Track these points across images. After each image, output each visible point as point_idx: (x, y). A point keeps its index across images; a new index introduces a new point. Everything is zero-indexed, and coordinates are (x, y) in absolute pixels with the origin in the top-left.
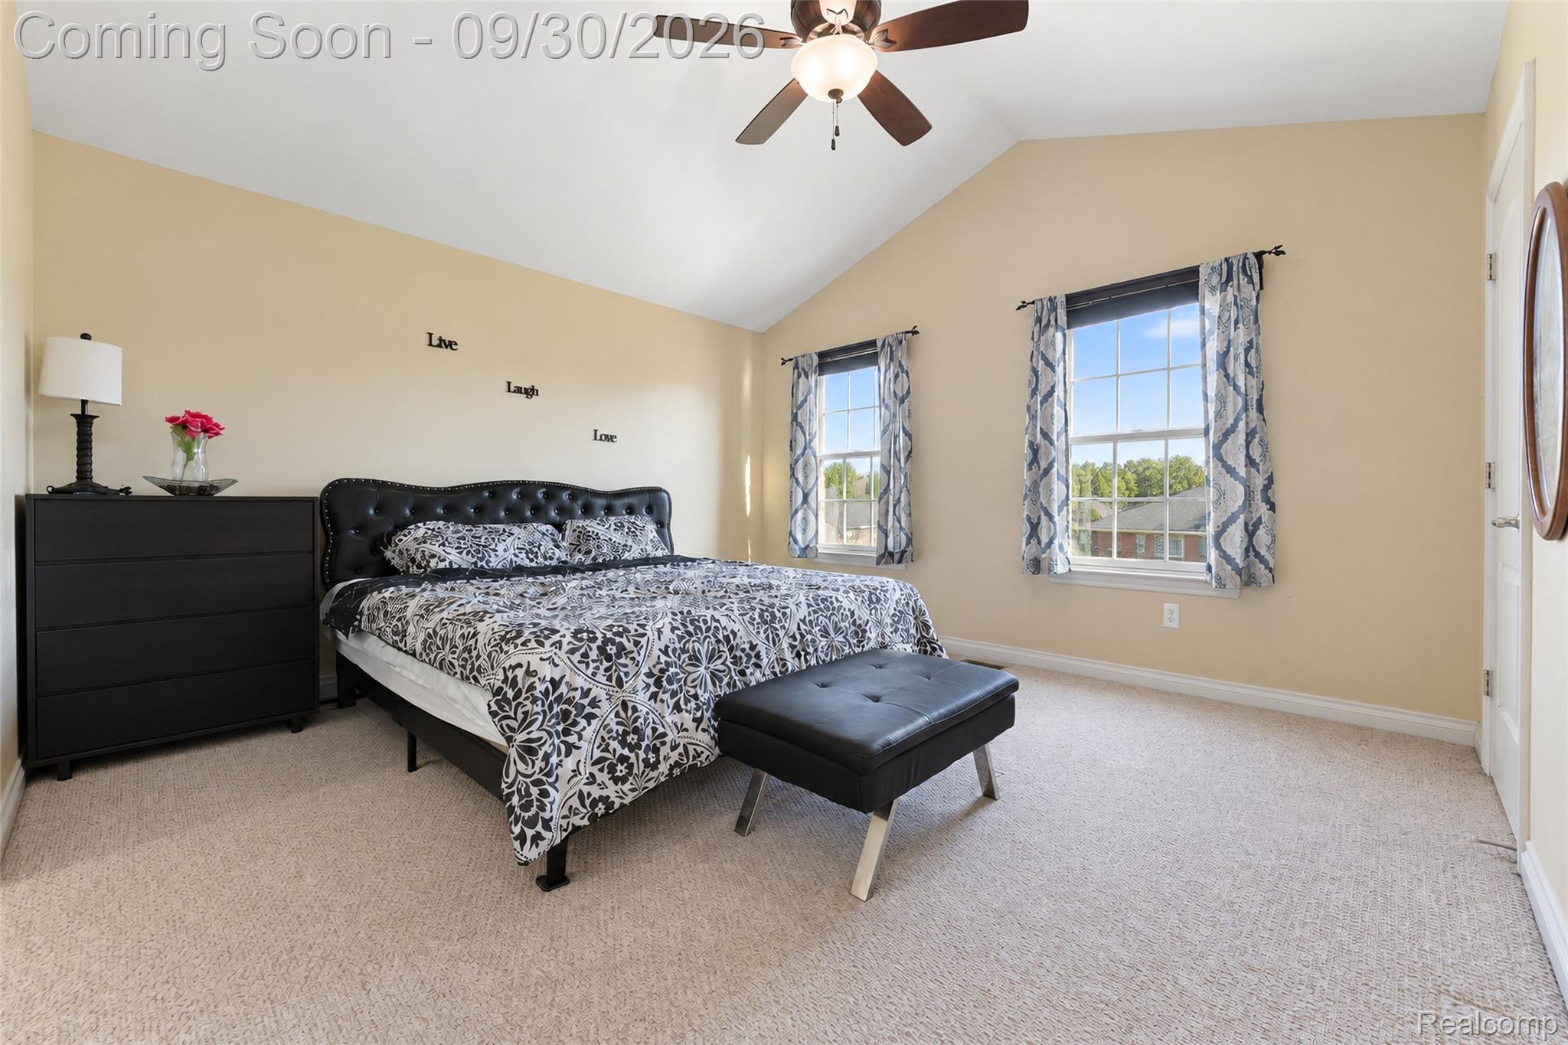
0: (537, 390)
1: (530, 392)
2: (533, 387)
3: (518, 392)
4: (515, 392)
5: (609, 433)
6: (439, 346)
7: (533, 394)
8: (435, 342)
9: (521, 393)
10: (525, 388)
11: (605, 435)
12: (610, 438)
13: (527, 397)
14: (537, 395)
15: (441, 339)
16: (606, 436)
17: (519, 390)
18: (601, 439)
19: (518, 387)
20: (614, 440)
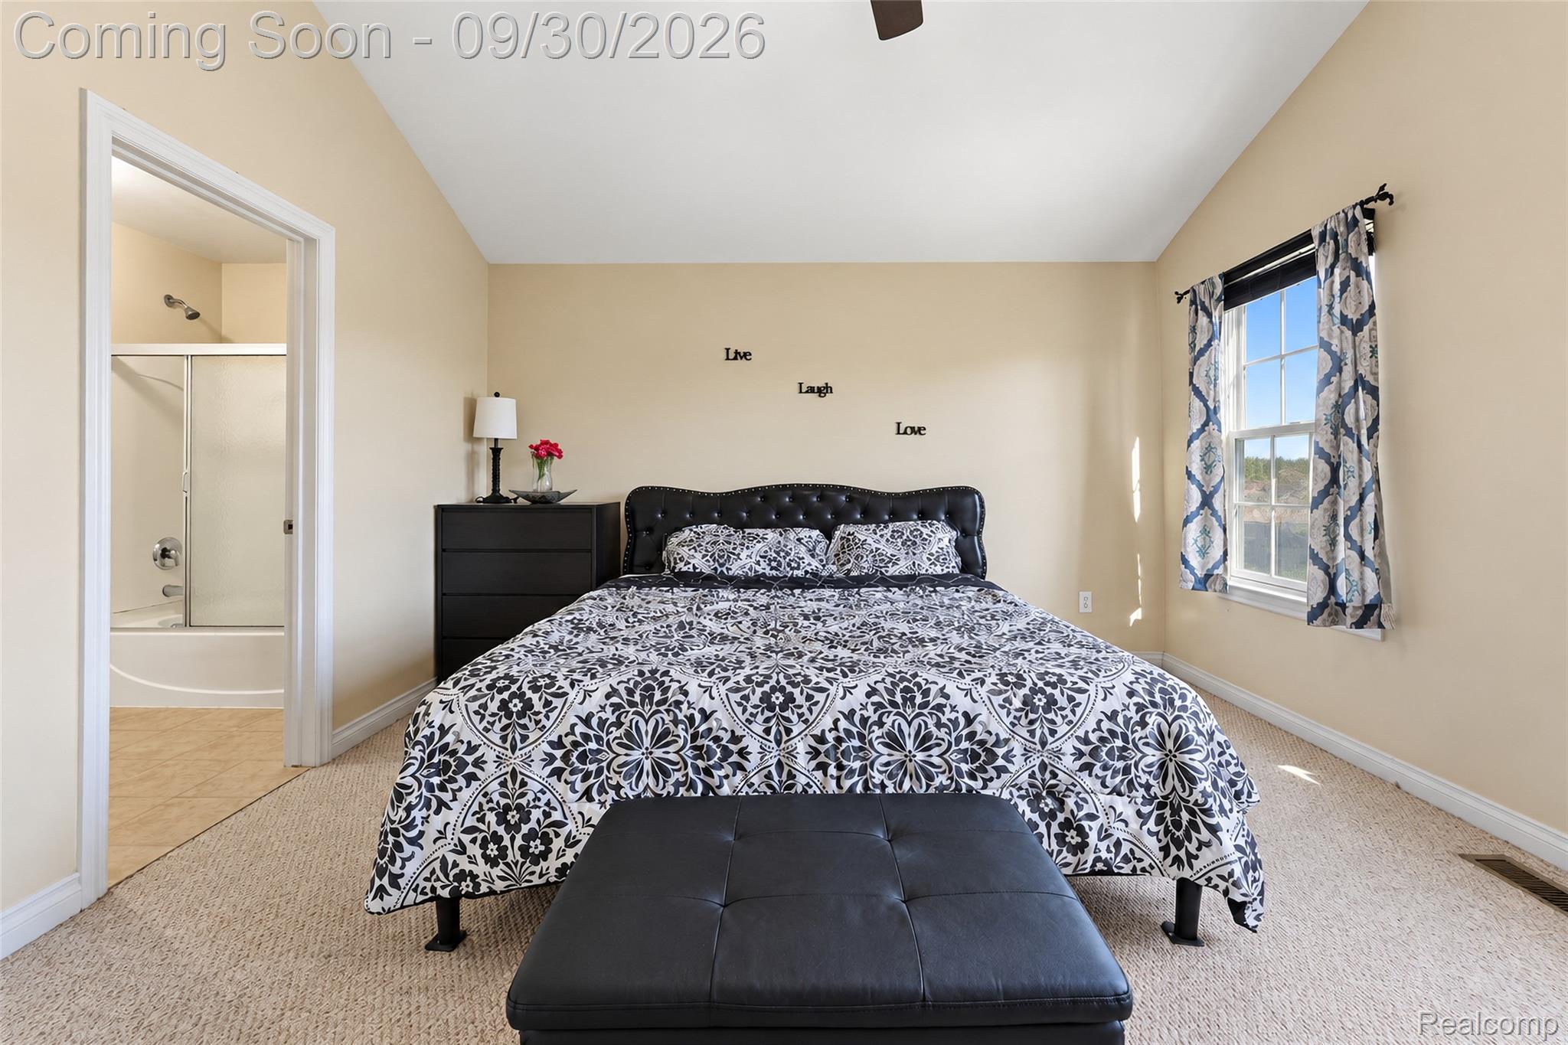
0: (831, 388)
1: (823, 391)
2: (827, 384)
3: (811, 392)
4: (807, 392)
5: (916, 426)
6: (735, 358)
7: (827, 392)
8: (732, 355)
9: (814, 392)
10: (818, 387)
11: (911, 428)
12: (918, 431)
13: (820, 396)
14: (831, 392)
15: (737, 352)
16: (913, 429)
17: (811, 390)
18: (905, 433)
19: (811, 387)
20: (922, 432)
